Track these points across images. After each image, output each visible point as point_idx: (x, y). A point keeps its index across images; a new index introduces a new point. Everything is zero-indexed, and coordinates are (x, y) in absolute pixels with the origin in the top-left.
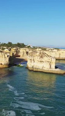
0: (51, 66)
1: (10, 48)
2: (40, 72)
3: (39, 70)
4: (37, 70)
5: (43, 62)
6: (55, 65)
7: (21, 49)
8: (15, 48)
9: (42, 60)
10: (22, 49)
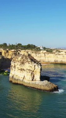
0: (34, 77)
1: (8, 50)
2: (20, 84)
3: (19, 82)
4: (16, 82)
5: (23, 71)
6: (39, 76)
7: (22, 51)
8: (13, 50)
9: (23, 68)
10: (24, 51)
